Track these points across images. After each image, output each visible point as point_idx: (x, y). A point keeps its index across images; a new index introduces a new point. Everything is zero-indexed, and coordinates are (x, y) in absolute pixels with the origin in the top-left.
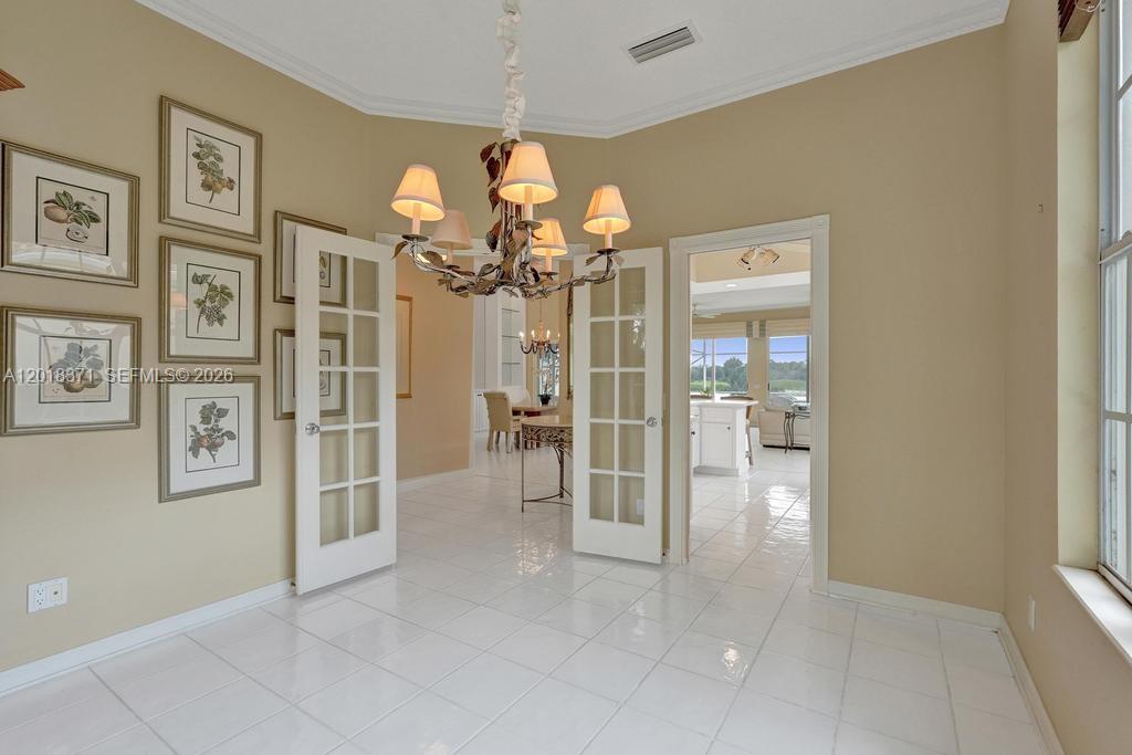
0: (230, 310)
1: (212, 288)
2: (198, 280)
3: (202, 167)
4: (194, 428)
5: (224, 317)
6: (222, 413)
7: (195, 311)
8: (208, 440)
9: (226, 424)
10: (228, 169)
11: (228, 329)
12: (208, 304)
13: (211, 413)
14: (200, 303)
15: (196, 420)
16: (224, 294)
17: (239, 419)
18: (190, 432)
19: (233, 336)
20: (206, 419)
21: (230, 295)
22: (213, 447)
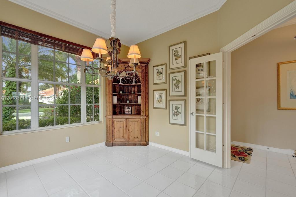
0: (180, 85)
1: (177, 81)
2: (174, 80)
3: (175, 56)
4: (174, 110)
5: (179, 87)
6: (179, 108)
7: (174, 86)
8: (176, 114)
9: (179, 110)
10: (179, 54)
11: (180, 89)
12: (176, 84)
13: (177, 108)
14: (175, 84)
15: (174, 109)
16: (179, 81)
17: (182, 110)
18: (173, 111)
19: (180, 91)
20: (176, 109)
21: (180, 82)
22: (177, 115)
